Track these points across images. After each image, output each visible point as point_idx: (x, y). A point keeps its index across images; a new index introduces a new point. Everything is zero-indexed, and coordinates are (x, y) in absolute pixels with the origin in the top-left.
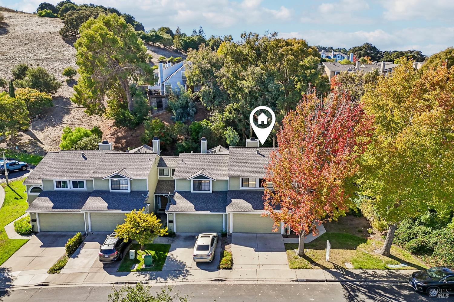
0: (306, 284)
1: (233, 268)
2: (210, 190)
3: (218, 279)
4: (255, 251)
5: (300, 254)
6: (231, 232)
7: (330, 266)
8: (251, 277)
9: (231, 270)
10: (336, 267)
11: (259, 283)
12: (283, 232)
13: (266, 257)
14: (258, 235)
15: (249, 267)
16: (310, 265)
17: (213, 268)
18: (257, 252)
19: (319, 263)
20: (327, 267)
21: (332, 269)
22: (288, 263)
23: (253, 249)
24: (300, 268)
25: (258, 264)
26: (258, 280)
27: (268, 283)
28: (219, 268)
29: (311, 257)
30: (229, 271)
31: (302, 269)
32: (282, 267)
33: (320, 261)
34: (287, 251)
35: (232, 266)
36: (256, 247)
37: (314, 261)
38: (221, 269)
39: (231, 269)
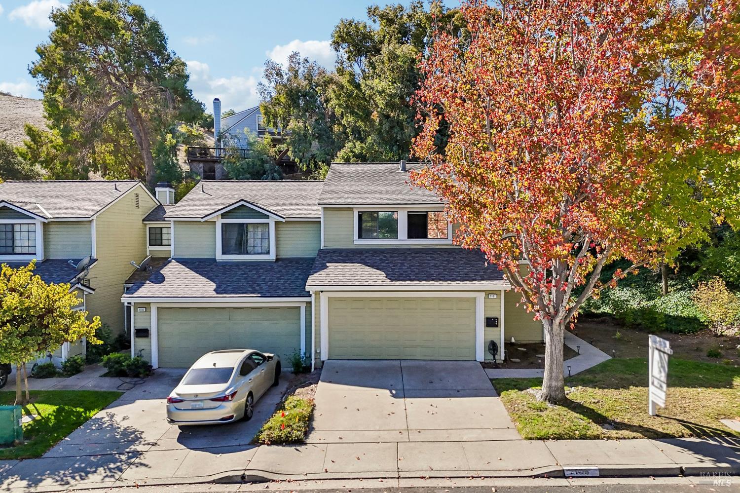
0: (604, 486)
1: (308, 441)
2: (268, 253)
3: (241, 473)
4: (394, 396)
5: (553, 394)
6: (324, 357)
7: (674, 428)
8: (374, 466)
9: (302, 448)
10: (698, 431)
11: (404, 483)
12: (481, 356)
13: (432, 410)
14: (404, 364)
15: (371, 436)
16: (596, 429)
17: (235, 443)
18: (402, 400)
19: (626, 421)
20: (660, 430)
21: (683, 436)
22: (512, 425)
23: (388, 392)
24: (559, 437)
25: (405, 427)
26: (402, 474)
27: (441, 485)
28: (256, 443)
29: (592, 406)
30: (291, 449)
31: (571, 438)
32: (492, 435)
33: (629, 416)
34: (503, 394)
35: (306, 434)
36: (400, 386)
37: (605, 418)
38: (263, 443)
39: (300, 442)
